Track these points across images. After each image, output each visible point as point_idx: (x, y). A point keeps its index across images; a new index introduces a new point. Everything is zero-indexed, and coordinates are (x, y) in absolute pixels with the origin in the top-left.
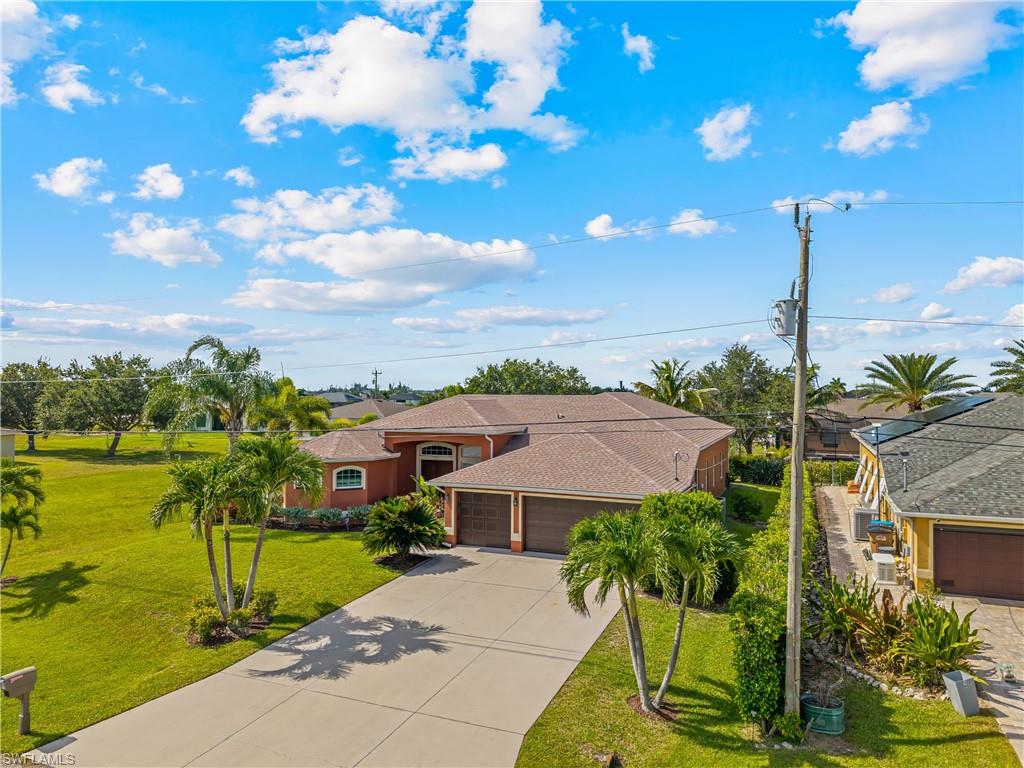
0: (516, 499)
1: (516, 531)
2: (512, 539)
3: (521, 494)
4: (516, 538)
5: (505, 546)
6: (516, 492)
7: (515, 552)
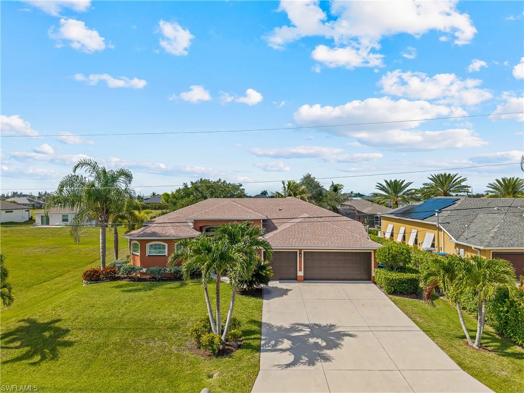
0: (300, 253)
1: (300, 270)
2: (298, 275)
3: (303, 251)
4: (300, 274)
5: (295, 279)
6: (300, 250)
7: (300, 281)
